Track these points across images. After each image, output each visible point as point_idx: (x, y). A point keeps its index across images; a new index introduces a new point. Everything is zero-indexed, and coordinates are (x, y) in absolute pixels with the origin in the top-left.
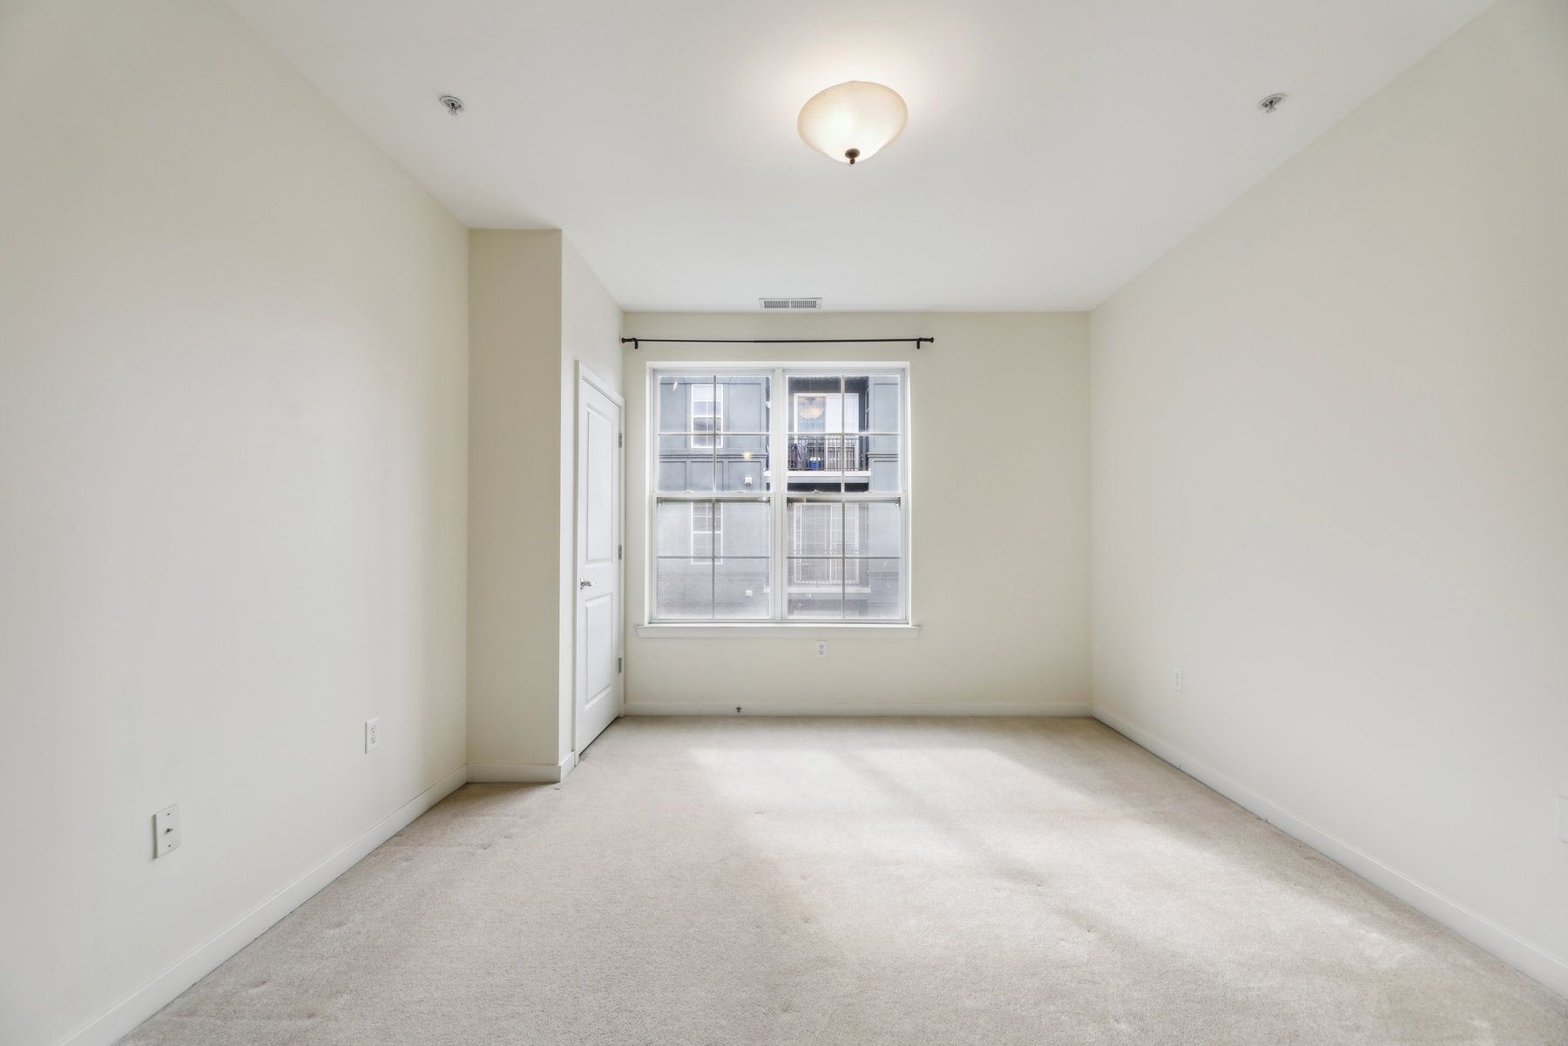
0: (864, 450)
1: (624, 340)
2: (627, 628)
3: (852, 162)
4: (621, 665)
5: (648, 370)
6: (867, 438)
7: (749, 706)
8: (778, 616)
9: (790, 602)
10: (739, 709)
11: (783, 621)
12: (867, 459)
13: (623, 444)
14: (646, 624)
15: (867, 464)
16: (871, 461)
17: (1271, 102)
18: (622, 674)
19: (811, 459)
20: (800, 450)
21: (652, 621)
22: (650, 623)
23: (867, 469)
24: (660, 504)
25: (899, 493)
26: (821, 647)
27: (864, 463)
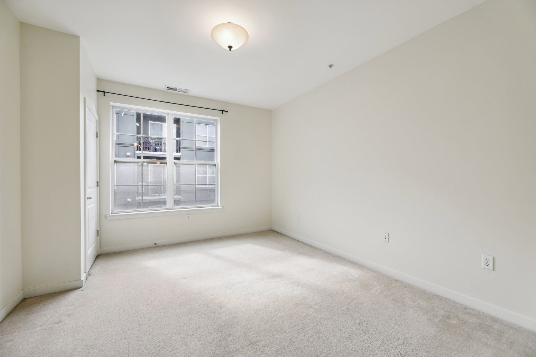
0: (179, 146)
1: (98, 91)
2: (101, 216)
3: (230, 50)
4: (98, 233)
5: (110, 106)
6: (180, 141)
7: (159, 242)
8: (171, 207)
9: (175, 201)
10: (155, 244)
11: (173, 209)
12: (180, 149)
13: (98, 136)
14: (111, 215)
15: (180, 151)
16: (181, 150)
17: (331, 66)
18: (99, 237)
19: (157, 147)
20: (152, 144)
21: (112, 213)
22: (111, 214)
23: (180, 152)
24: (116, 163)
25: (215, 162)
26: (189, 217)
27: (179, 150)
